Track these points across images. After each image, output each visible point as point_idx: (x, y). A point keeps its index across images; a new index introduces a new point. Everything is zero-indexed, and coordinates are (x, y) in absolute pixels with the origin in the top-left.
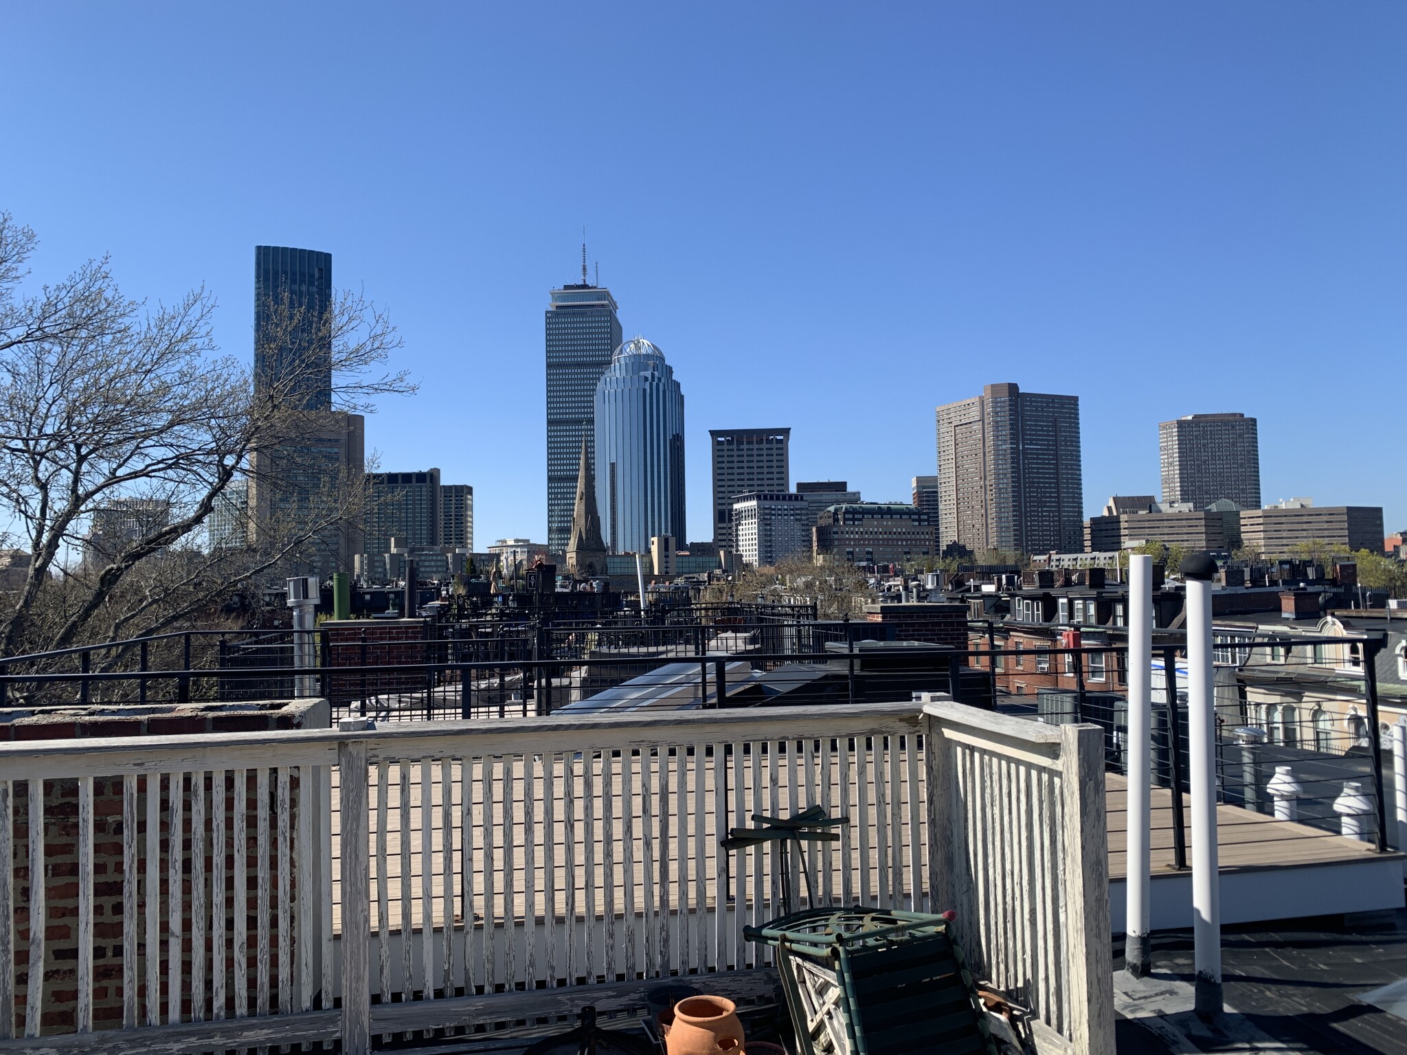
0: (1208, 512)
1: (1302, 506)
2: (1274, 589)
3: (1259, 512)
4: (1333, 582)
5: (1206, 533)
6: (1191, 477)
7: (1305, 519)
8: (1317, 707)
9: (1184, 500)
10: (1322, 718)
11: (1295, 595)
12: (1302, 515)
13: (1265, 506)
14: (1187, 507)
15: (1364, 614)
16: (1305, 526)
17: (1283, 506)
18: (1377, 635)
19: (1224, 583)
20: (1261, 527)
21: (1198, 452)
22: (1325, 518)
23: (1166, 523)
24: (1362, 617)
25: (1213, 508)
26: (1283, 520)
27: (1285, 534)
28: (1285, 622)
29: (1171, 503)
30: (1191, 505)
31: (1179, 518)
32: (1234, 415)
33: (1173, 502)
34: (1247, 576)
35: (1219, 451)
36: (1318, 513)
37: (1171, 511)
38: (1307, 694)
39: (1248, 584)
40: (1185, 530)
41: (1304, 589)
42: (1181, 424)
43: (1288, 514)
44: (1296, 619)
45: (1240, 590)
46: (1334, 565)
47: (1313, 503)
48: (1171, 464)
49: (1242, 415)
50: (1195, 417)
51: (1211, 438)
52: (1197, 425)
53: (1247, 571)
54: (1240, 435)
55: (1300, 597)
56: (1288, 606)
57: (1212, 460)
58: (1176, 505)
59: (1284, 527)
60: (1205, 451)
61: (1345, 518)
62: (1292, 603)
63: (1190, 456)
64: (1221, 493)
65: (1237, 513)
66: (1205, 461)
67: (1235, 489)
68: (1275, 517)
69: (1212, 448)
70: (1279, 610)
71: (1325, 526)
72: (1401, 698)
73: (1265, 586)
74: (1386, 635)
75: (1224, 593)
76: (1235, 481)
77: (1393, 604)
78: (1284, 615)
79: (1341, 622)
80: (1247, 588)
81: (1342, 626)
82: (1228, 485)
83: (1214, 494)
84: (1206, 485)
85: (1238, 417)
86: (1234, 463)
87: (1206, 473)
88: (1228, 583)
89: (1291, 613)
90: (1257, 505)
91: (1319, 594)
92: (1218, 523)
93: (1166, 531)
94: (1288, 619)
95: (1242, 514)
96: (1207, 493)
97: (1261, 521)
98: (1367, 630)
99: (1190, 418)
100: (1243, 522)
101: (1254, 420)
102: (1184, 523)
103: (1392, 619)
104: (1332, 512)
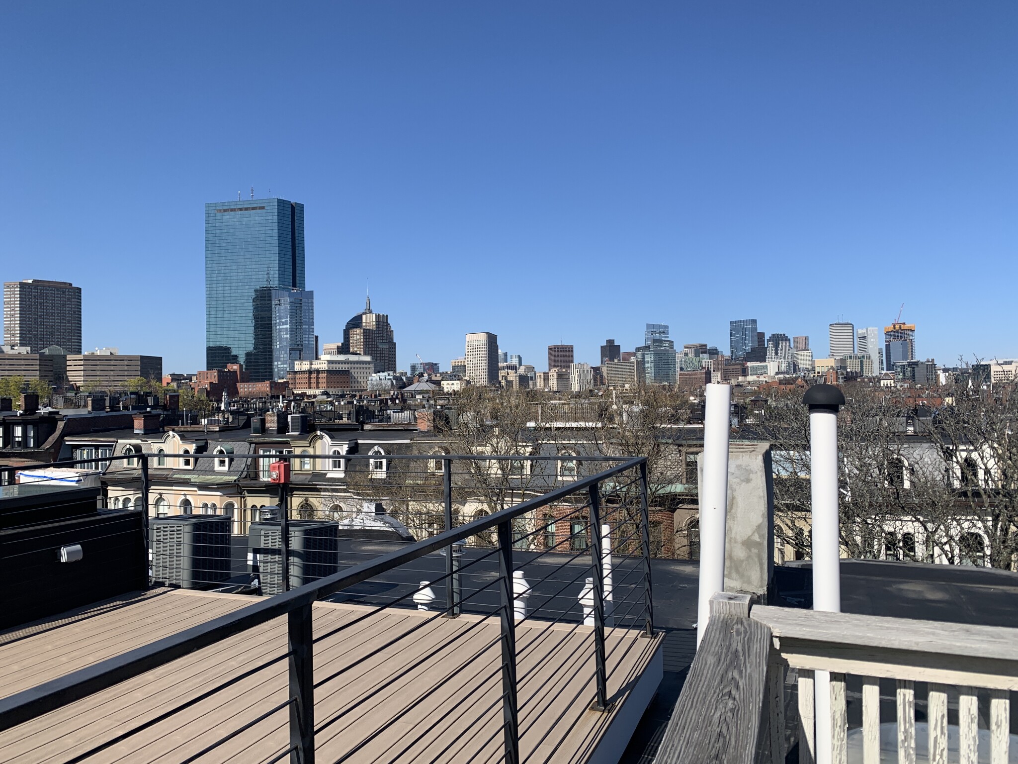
0: (42, 355)
1: (111, 353)
2: (126, 412)
3: (80, 357)
4: (164, 407)
5: (40, 370)
6: (29, 327)
7: (112, 363)
8: (159, 496)
9: (22, 345)
10: (162, 504)
11: (144, 417)
12: (111, 360)
13: (85, 352)
14: (25, 350)
15: (189, 429)
16: (112, 368)
17: (98, 353)
18: (202, 443)
19: (90, 408)
20: (82, 368)
21: (35, 308)
22: (126, 363)
23: (7, 362)
24: (188, 431)
25: (46, 351)
26: (98, 363)
27: (98, 373)
28: (137, 436)
29: (12, 346)
30: (29, 348)
31: (18, 358)
32: (65, 283)
33: (14, 346)
34: (107, 404)
35: (52, 309)
36: (121, 359)
37: (12, 352)
38: (152, 487)
39: (108, 409)
40: (23, 368)
41: (149, 412)
42: (23, 286)
43: (101, 359)
44: (144, 434)
45: (103, 414)
46: (166, 395)
47: (119, 352)
48: (13, 315)
49: (71, 284)
50: (34, 281)
51: (46, 299)
52: (36, 288)
53: (107, 399)
54: (69, 299)
55: (148, 418)
56: (139, 425)
57: (46, 315)
58: (16, 348)
59: (98, 368)
60: (41, 308)
61: (139, 363)
62: (142, 422)
63: (29, 311)
64: (52, 341)
65: (65, 356)
66: (40, 316)
67: (63, 338)
68: (92, 361)
69: (47, 306)
70: (132, 428)
71: (126, 368)
72: (217, 484)
73: (120, 410)
74: (207, 443)
75: (90, 416)
76: (63, 333)
77: (204, 421)
78: (136, 432)
79: (179, 435)
80: (107, 412)
81: (179, 438)
82: (58, 335)
83: (47, 341)
84: (41, 335)
85: (68, 286)
86: (63, 319)
87: (41, 325)
88: (93, 409)
89: (141, 430)
90: (80, 352)
91: (159, 415)
92: (49, 363)
93: (7, 367)
94: (138, 434)
95: (69, 357)
96: (41, 340)
97: (82, 363)
98: (196, 440)
99: (30, 281)
100: (68, 363)
101: (80, 289)
102: (23, 362)
103: (208, 431)
104: (131, 359)
